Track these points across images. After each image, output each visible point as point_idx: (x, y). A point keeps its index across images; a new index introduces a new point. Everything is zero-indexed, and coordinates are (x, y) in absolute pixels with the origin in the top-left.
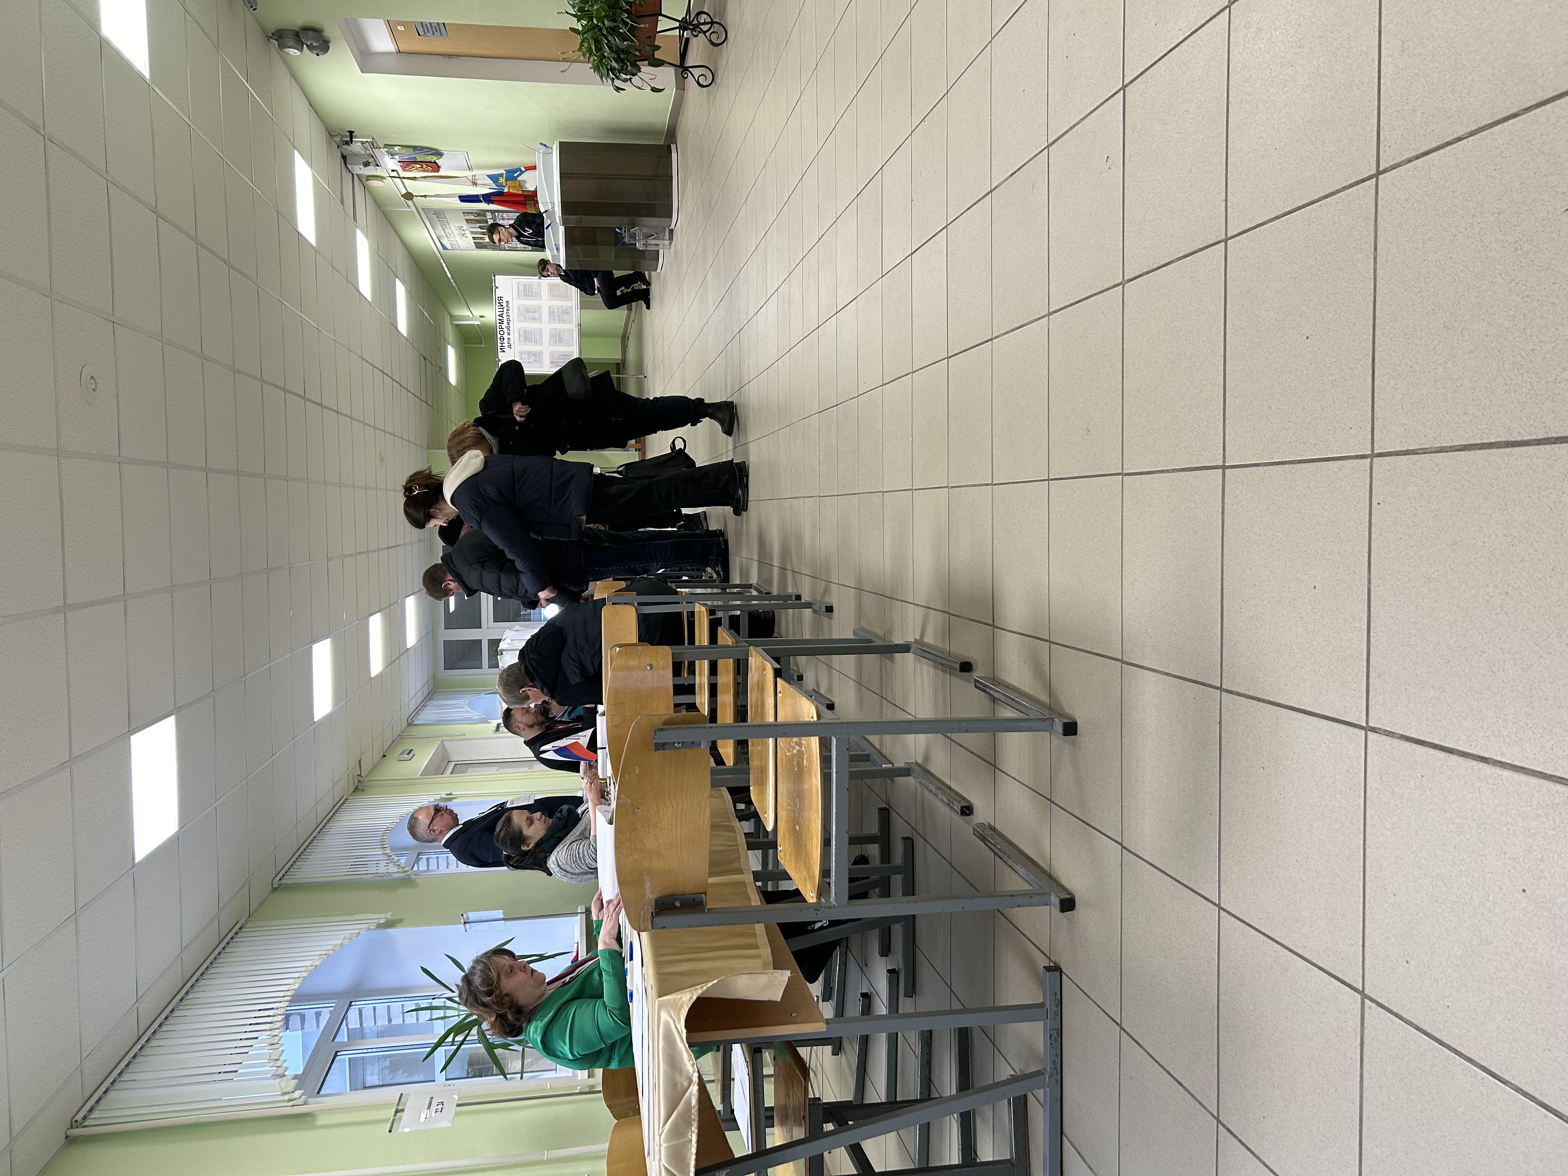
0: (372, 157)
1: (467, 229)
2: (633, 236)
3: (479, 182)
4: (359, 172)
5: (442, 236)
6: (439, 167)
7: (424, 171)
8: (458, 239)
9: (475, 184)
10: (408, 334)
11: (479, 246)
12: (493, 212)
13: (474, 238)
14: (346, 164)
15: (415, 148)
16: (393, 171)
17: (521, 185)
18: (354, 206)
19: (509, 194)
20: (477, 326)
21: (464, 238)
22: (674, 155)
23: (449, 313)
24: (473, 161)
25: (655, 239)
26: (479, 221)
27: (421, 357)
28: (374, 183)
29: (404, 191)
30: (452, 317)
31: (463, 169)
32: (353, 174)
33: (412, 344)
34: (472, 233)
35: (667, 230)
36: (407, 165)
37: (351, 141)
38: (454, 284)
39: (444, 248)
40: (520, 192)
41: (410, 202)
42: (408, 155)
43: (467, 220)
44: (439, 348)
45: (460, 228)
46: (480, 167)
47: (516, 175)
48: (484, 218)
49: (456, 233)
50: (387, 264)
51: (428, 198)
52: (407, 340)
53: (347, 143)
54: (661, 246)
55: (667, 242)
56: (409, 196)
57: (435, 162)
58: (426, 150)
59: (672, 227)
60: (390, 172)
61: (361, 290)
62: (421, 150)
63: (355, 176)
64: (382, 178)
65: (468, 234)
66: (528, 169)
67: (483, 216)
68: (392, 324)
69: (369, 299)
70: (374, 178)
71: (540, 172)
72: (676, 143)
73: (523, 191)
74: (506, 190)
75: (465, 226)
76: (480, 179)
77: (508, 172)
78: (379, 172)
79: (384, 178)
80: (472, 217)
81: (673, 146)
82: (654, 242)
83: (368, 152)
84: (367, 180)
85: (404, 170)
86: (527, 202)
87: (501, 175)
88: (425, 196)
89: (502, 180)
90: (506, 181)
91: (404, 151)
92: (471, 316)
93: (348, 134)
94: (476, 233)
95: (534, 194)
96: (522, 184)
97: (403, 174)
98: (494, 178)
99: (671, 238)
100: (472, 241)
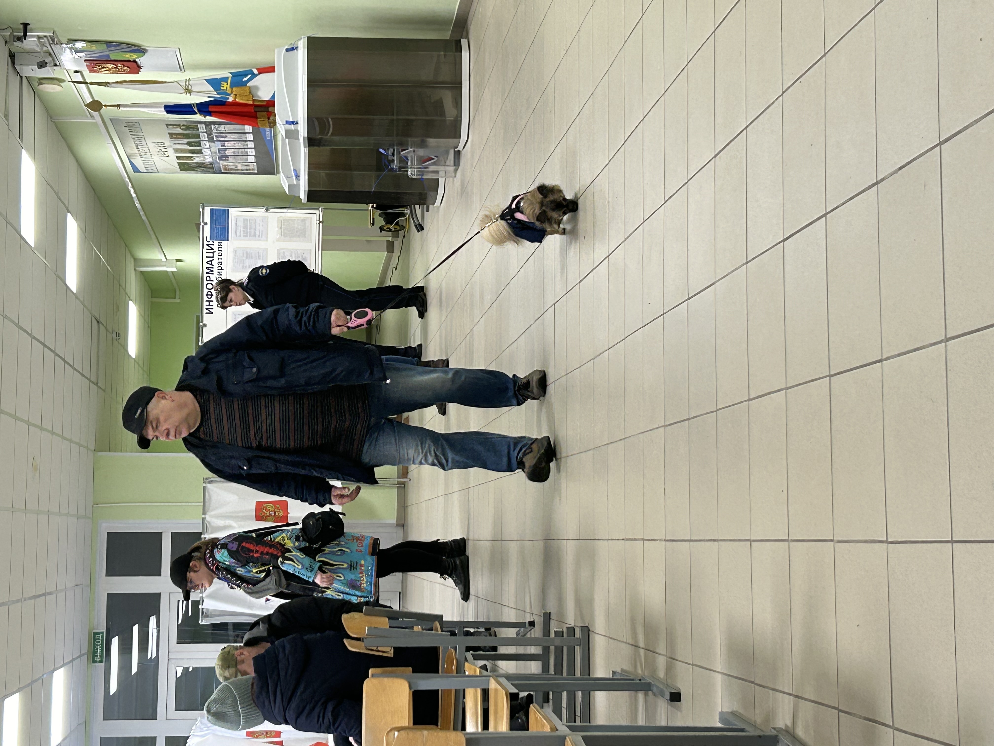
0: (50, 54)
1: (171, 146)
2: (404, 161)
3: (194, 89)
4: (31, 74)
5: (134, 155)
6: (139, 67)
7: (120, 72)
8: (156, 158)
9: (188, 91)
10: (79, 288)
11: (184, 167)
12: (208, 124)
13: (178, 158)
14: (13, 63)
15: (109, 44)
16: (76, 72)
17: (251, 92)
18: (20, 119)
19: (234, 104)
20: (171, 274)
21: (165, 158)
22: (465, 55)
23: (132, 256)
24: (186, 59)
25: (434, 164)
26: (186, 136)
27: (94, 320)
28: (49, 88)
29: (89, 100)
30: (137, 261)
31: (172, 70)
32: (21, 77)
33: (83, 303)
34: (176, 151)
35: (452, 152)
36: (96, 64)
37: (25, 36)
38: (144, 218)
39: (136, 170)
40: (251, 102)
41: (95, 114)
42: (98, 51)
43: (171, 135)
44: (118, 308)
45: (161, 144)
46: (196, 67)
47: (245, 79)
48: (194, 131)
49: (154, 150)
50: (57, 194)
51: (122, 108)
52: (77, 298)
53: (19, 39)
54: (442, 173)
55: (452, 168)
56: (96, 105)
57: (135, 61)
58: (124, 46)
59: (460, 148)
60: (72, 73)
61: (23, 233)
62: (118, 46)
63: (24, 80)
64: (60, 81)
65: (171, 152)
66: (262, 71)
67: (193, 128)
68: (58, 276)
69: (32, 242)
70: (49, 81)
71: (279, 77)
72: (467, 37)
73: (254, 101)
74: (231, 99)
75: (168, 142)
76: (195, 84)
77: (235, 75)
78: (56, 73)
79: (63, 81)
80: (178, 130)
81: (464, 42)
82: (432, 168)
83: (45, 49)
84: (40, 84)
85: (91, 71)
86: (259, 114)
87: (225, 79)
88: (118, 106)
89: (225, 86)
90: (232, 86)
91: (94, 48)
92: (164, 259)
93: (22, 26)
94: (182, 151)
95: (271, 103)
96: (253, 91)
97: (90, 77)
98: (215, 83)
99: (457, 163)
100: (175, 162)
